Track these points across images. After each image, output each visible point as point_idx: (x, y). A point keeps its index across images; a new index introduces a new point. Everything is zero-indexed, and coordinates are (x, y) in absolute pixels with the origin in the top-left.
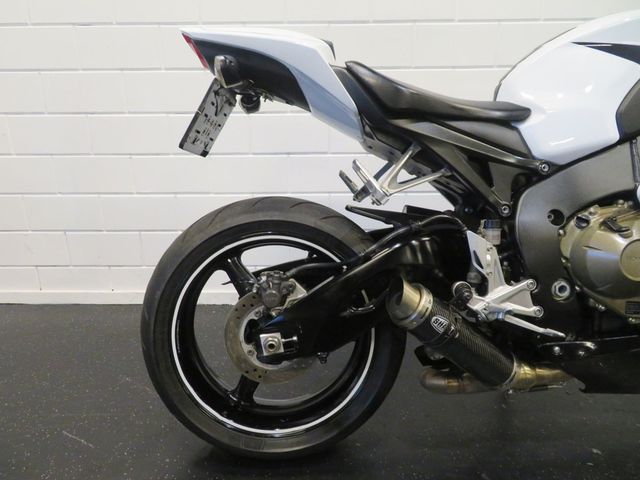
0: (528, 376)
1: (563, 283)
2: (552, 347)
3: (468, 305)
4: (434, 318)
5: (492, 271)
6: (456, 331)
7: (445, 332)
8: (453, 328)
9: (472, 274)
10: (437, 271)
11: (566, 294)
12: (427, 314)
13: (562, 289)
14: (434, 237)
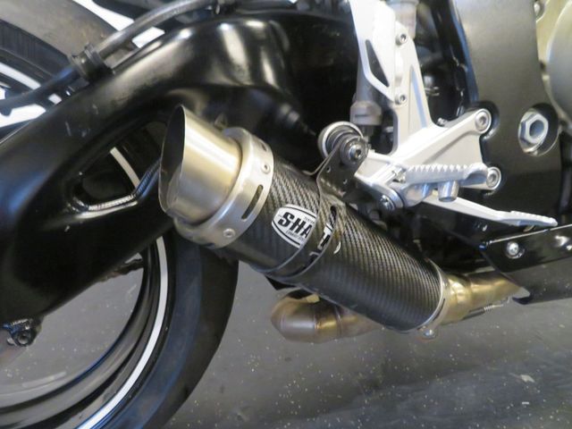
0: (461, 299)
1: (538, 117)
2: (505, 244)
3: (357, 175)
4: (281, 212)
5: (405, 92)
6: (337, 237)
7: (311, 245)
8: (327, 232)
9: (362, 106)
10: (285, 109)
11: (541, 138)
12: (261, 202)
13: (535, 127)
14: (272, 22)
